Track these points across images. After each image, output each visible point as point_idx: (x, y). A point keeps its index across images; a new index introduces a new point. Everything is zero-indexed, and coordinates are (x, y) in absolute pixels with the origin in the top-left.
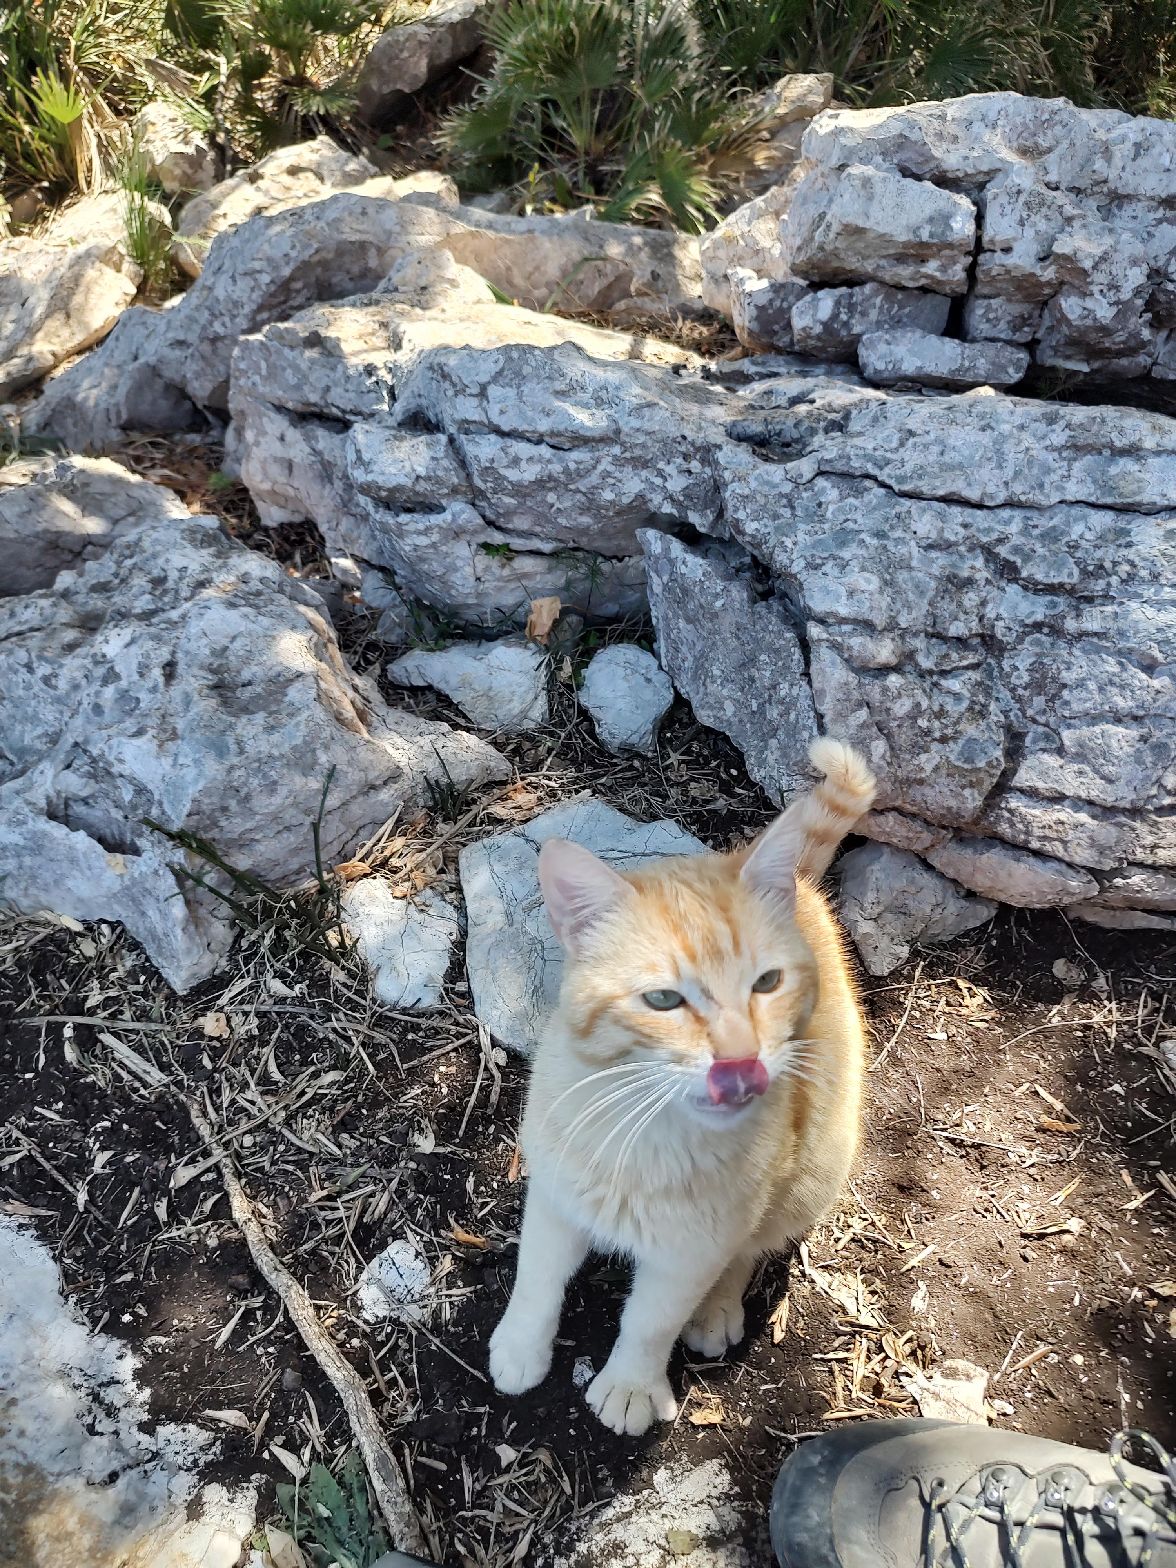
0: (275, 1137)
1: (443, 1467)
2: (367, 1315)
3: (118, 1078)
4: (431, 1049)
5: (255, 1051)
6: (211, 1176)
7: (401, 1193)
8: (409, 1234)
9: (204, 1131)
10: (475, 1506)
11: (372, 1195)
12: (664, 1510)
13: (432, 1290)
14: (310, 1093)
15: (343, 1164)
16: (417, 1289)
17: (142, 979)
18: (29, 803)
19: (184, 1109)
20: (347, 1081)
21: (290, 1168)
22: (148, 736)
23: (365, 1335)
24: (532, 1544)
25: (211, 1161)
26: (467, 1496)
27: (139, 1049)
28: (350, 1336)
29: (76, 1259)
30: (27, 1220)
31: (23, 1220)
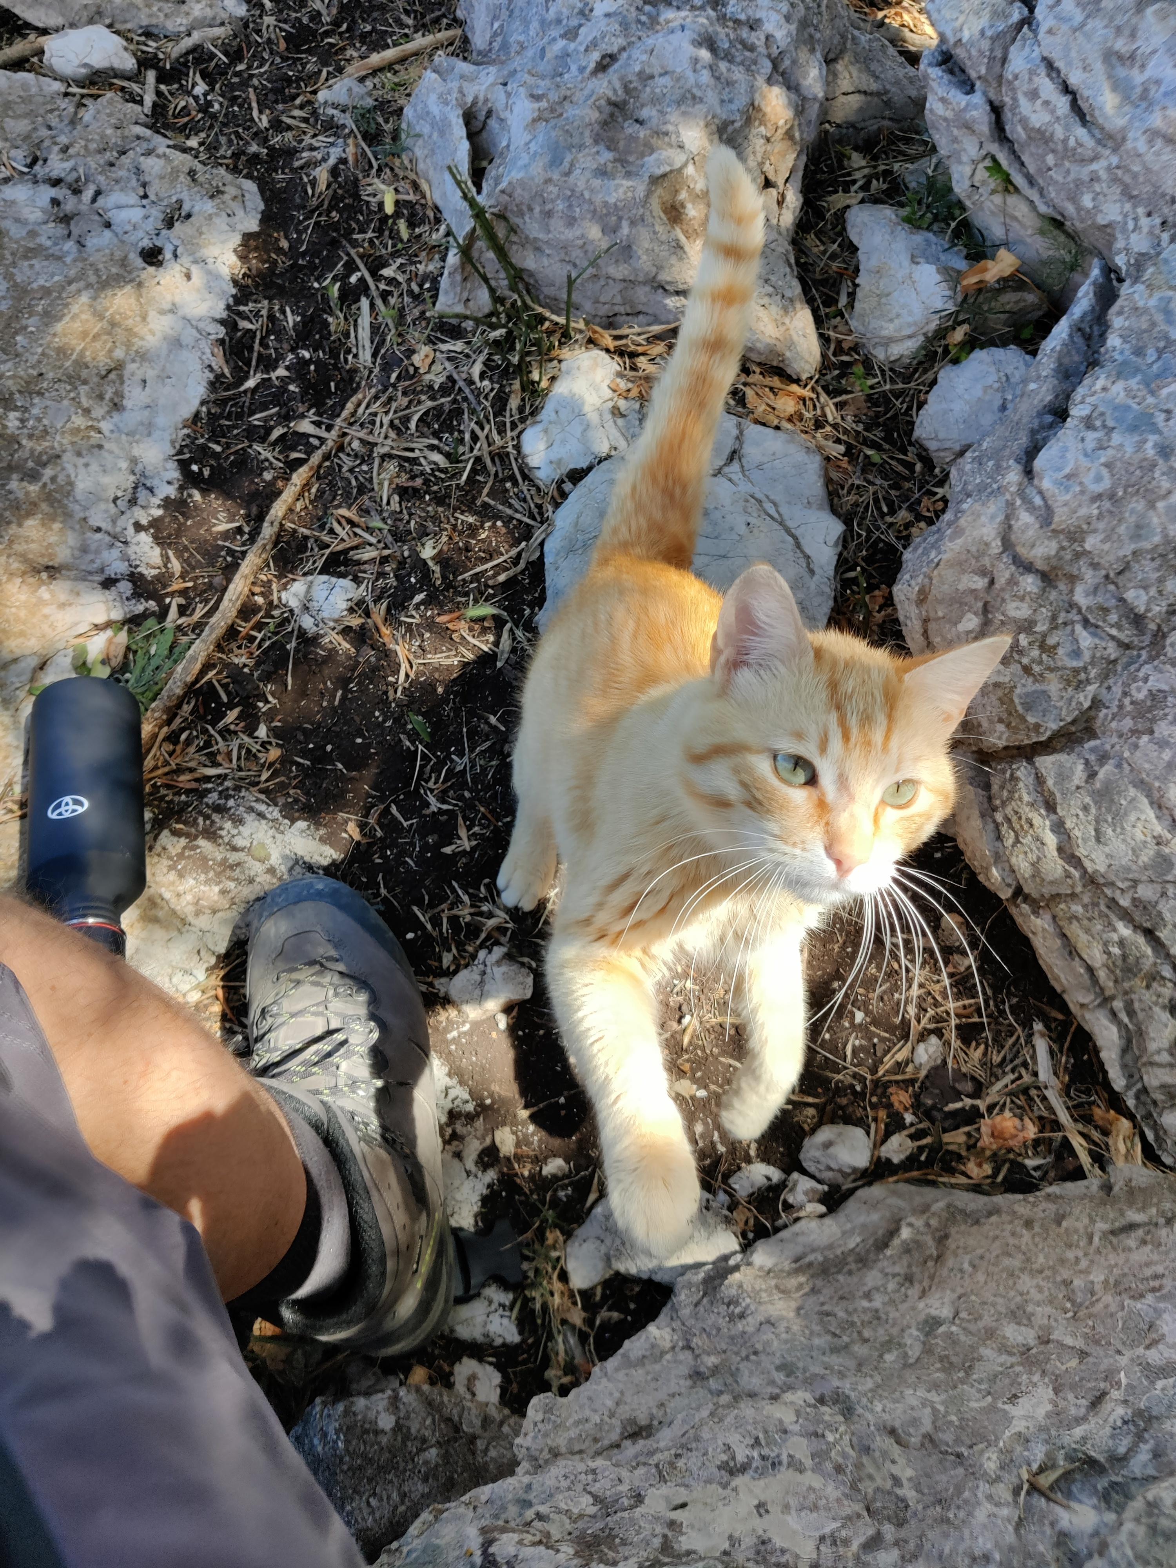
0: (367, 459)
1: (225, 699)
2: (284, 595)
3: (347, 335)
4: (510, 506)
5: (423, 397)
6: (315, 442)
7: (384, 560)
8: (363, 586)
9: (345, 413)
10: (220, 733)
11: (371, 545)
12: (278, 836)
13: (332, 624)
14: (417, 453)
15: (380, 512)
16: (325, 614)
17: (427, 286)
18: (461, 91)
19: (355, 391)
20: (441, 470)
21: (354, 483)
22: (537, 105)
23: (271, 602)
24: (219, 776)
25: (324, 434)
26: (221, 725)
27: (375, 329)
28: (262, 594)
29: (209, 412)
30: (215, 367)
31: (213, 365)
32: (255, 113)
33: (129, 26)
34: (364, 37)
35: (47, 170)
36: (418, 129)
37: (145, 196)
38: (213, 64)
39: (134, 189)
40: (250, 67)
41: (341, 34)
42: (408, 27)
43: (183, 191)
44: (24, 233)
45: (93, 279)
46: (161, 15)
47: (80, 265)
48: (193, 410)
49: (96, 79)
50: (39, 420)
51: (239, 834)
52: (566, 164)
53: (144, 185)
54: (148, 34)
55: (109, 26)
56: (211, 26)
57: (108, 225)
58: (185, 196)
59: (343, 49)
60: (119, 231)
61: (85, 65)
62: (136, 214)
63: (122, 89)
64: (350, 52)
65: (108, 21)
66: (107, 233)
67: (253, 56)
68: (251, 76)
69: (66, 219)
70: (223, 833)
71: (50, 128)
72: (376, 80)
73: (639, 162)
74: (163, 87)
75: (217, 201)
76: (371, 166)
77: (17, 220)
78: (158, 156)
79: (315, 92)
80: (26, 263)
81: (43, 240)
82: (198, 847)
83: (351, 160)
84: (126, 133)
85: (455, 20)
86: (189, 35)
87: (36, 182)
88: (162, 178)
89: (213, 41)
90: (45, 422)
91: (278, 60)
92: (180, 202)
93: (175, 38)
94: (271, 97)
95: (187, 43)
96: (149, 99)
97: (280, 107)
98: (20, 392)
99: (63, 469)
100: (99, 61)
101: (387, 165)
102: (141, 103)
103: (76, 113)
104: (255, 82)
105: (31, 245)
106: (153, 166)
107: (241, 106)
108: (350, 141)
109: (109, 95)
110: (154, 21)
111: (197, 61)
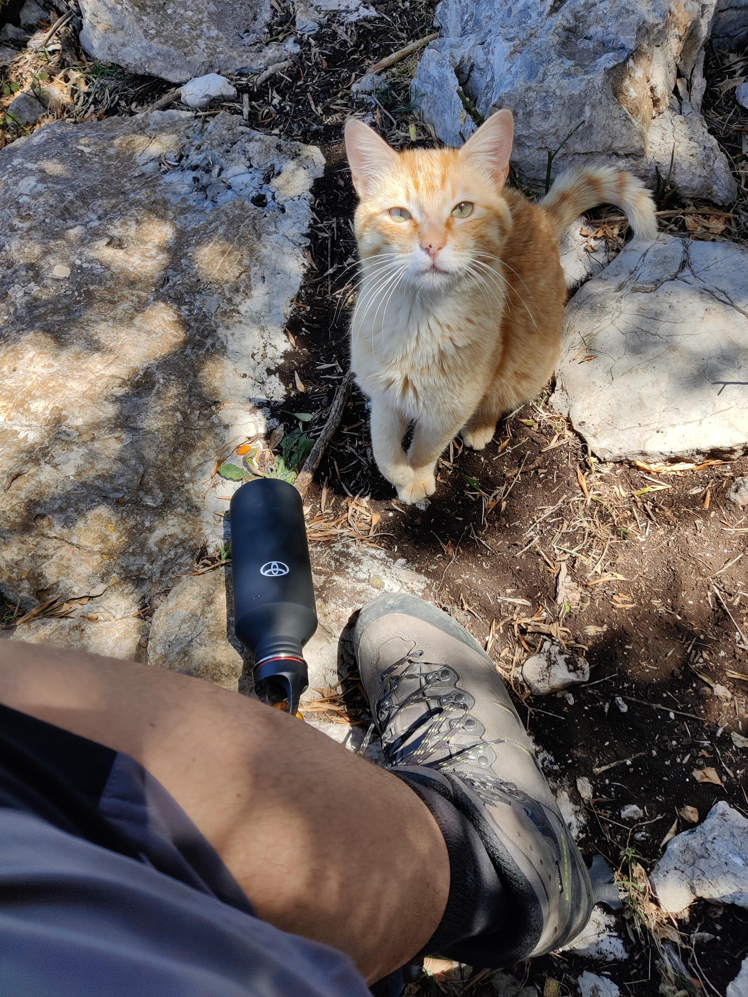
12: (386, 570)
18: (452, 56)
22: (511, 44)
29: (306, 293)
30: (307, 264)
31: (306, 263)
32: (313, 107)
33: (229, 71)
34: (375, 52)
35: (189, 161)
36: (423, 91)
37: (251, 166)
38: (283, 84)
39: (243, 163)
40: (305, 82)
41: (360, 51)
42: (404, 39)
43: (274, 158)
44: (179, 200)
45: (224, 219)
46: (249, 60)
47: (216, 212)
48: (296, 292)
49: (213, 104)
50: (200, 309)
51: (360, 570)
52: (540, 75)
53: (249, 160)
54: (241, 74)
55: (219, 73)
56: (278, 62)
57: (229, 187)
58: (276, 161)
59: (363, 61)
60: (237, 190)
61: (206, 96)
62: (246, 178)
63: (229, 108)
64: (367, 62)
65: (217, 70)
66: (230, 192)
67: (307, 75)
68: (307, 86)
69: (203, 189)
70: (350, 570)
71: (188, 138)
72: (388, 73)
73: (593, 64)
74: (253, 103)
75: (296, 161)
76: (392, 124)
77: (174, 193)
78: (256, 141)
79: (349, 88)
80: (182, 217)
81: (191, 203)
82: (334, 581)
83: (378, 122)
84: (235, 131)
85: (433, 28)
86: (266, 69)
87: (183, 170)
88: (260, 153)
89: (282, 70)
90: (204, 310)
91: (323, 73)
92: (273, 166)
93: (258, 73)
94: (321, 96)
95: (266, 74)
96: (246, 111)
97: (329, 100)
98: (187, 293)
99: (218, 338)
100: (214, 92)
101: (403, 121)
102: (241, 113)
103: (203, 127)
104: (311, 89)
105: (184, 206)
106: (253, 147)
107: (303, 105)
108: (377, 111)
109: (222, 112)
110: (244, 65)
111: (273, 85)
